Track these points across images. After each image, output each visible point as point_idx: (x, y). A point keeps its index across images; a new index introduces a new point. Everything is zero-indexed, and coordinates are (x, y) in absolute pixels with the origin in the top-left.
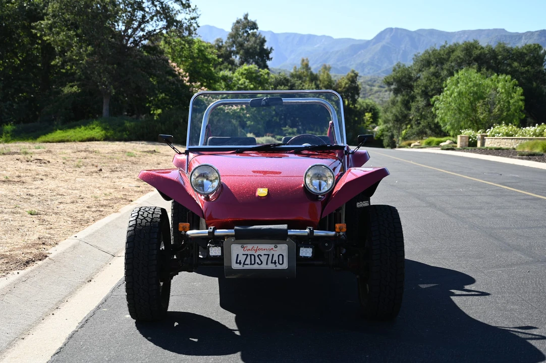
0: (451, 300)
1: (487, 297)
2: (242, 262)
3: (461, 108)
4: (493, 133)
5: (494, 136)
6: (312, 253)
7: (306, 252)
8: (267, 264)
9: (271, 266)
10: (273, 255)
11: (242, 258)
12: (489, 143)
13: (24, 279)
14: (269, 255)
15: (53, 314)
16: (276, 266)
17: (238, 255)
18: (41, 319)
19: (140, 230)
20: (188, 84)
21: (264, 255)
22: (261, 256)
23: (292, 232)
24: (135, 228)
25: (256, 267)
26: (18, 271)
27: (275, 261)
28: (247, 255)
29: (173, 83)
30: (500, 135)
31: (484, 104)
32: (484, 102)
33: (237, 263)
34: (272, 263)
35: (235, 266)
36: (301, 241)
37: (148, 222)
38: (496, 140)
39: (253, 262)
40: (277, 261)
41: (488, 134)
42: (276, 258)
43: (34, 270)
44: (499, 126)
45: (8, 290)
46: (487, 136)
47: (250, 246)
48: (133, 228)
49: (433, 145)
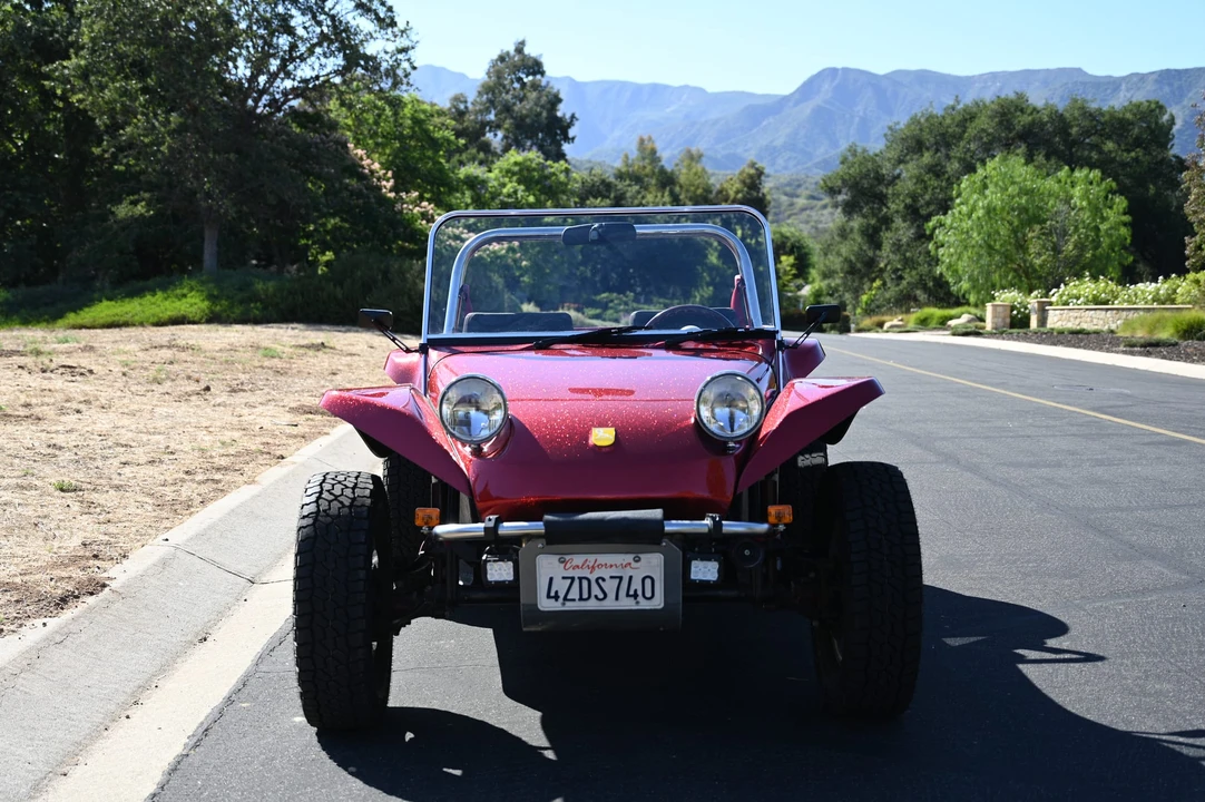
0: (1020, 671)
1: (1099, 664)
2: (562, 595)
3: (992, 243)
4: (1064, 298)
5: (1066, 303)
6: (719, 571)
7: (705, 571)
8: (617, 598)
9: (627, 604)
10: (631, 578)
11: (560, 586)
12: (1055, 320)
13: (58, 639)
14: (621, 578)
15: (128, 717)
16: (637, 603)
17: (551, 579)
18: (102, 727)
19: (328, 525)
20: (392, 195)
21: (611, 577)
22: (604, 580)
23: (673, 526)
24: (316, 520)
25: (592, 605)
26: (45, 620)
27: (636, 591)
28: (573, 579)
29: (359, 194)
30: (1079, 302)
31: (1043, 234)
32: (1042, 228)
33: (549, 596)
34: (628, 595)
35: (545, 604)
36: (693, 546)
37: (344, 506)
38: (1072, 314)
39: (585, 595)
40: (640, 592)
41: (1054, 299)
42: (636, 585)
43: (79, 617)
44: (1077, 283)
45: (25, 663)
46: (1051, 304)
47: (578, 559)
48: (310, 521)
49: (933, 324)
